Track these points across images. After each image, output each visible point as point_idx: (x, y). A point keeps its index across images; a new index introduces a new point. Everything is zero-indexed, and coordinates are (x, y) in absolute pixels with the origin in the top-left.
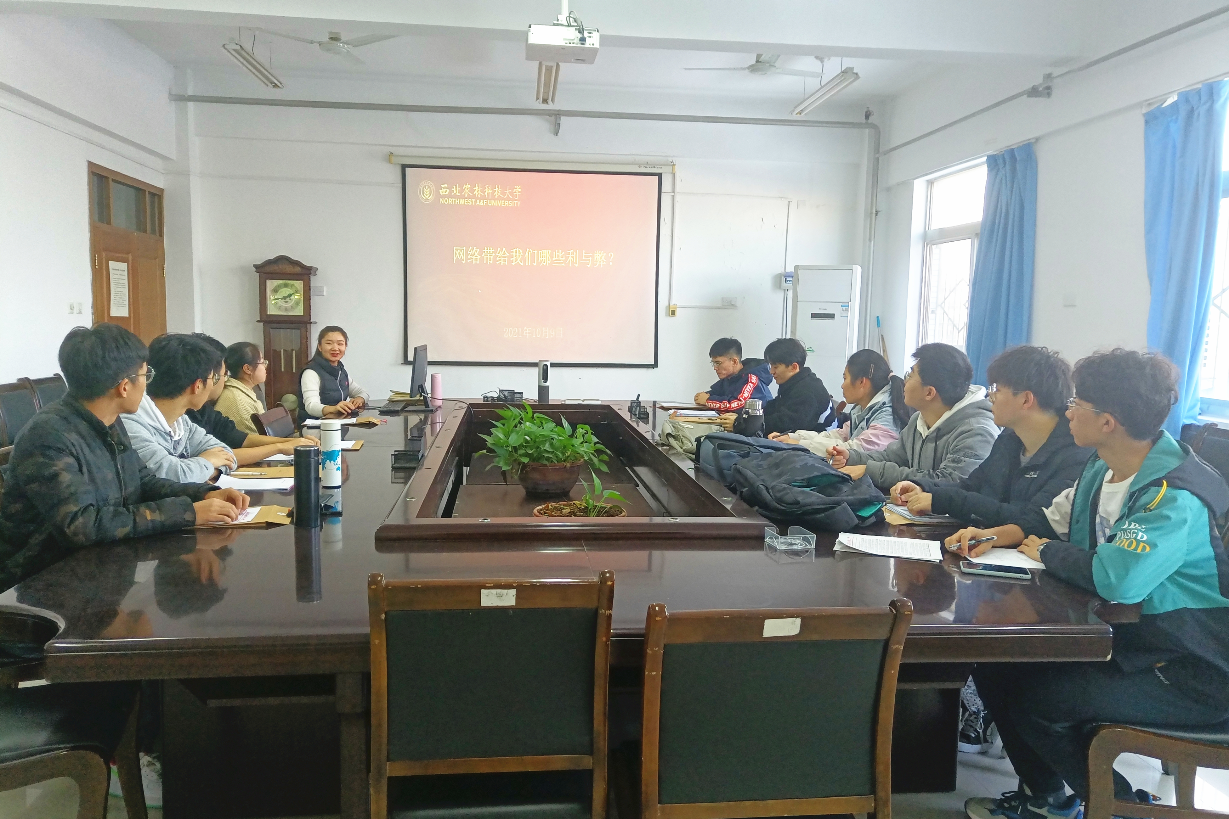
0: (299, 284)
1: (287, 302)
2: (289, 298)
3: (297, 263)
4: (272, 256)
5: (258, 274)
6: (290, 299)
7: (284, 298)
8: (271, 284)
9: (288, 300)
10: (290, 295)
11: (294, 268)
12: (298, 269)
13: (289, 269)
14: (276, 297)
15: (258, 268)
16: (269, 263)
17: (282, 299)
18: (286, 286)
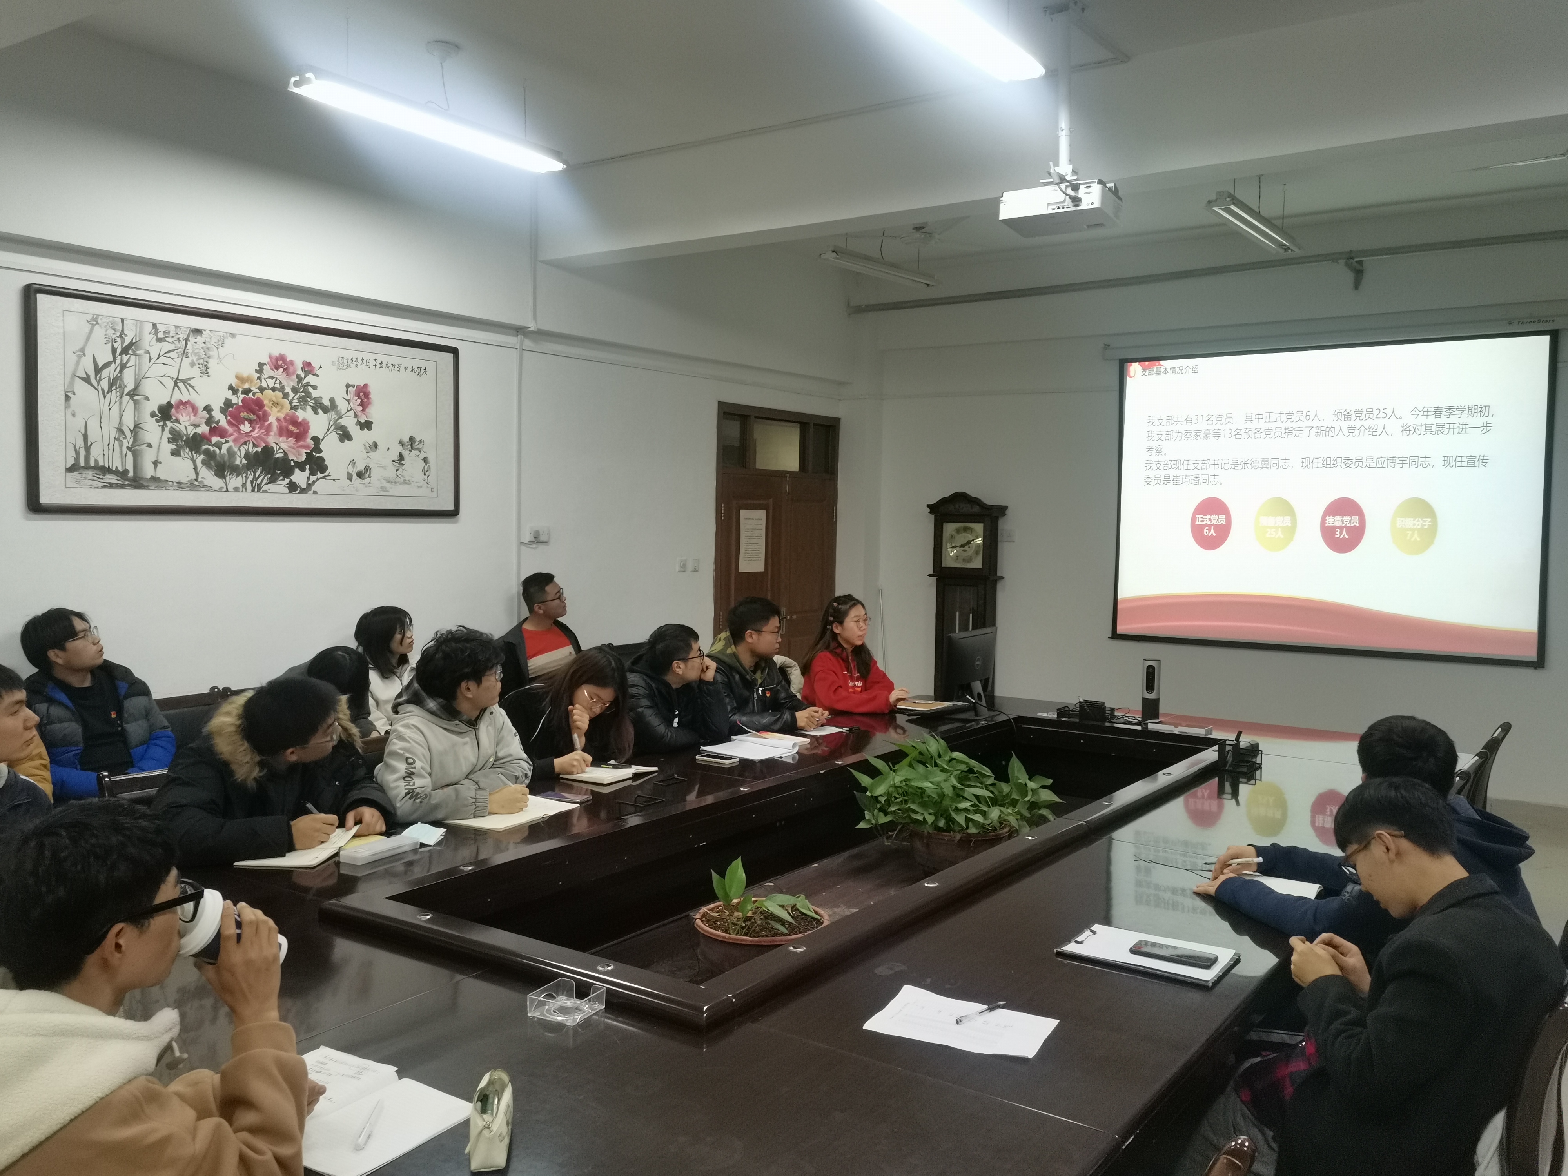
0: (979, 527)
1: (965, 551)
2: (967, 546)
3: (975, 501)
4: (948, 494)
5: (933, 516)
6: (969, 547)
7: (963, 546)
8: (950, 528)
9: (966, 548)
10: (969, 543)
11: (972, 508)
12: (976, 509)
13: (965, 508)
14: (953, 545)
15: (933, 508)
16: (944, 501)
17: (960, 547)
18: (966, 529)
